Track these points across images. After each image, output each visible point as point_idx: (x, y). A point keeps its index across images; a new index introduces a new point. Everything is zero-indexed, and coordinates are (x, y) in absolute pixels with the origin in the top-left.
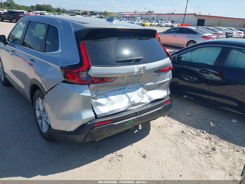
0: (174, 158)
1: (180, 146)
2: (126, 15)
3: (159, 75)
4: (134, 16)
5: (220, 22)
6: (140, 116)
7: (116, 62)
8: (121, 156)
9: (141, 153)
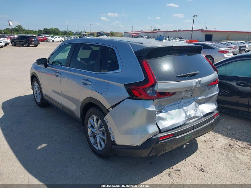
0: (232, 171)
1: (233, 159)
2: (133, 35)
3: (209, 89)
4: (140, 35)
5: (228, 36)
6: (196, 130)
7: (177, 77)
8: (178, 170)
9: (198, 167)
